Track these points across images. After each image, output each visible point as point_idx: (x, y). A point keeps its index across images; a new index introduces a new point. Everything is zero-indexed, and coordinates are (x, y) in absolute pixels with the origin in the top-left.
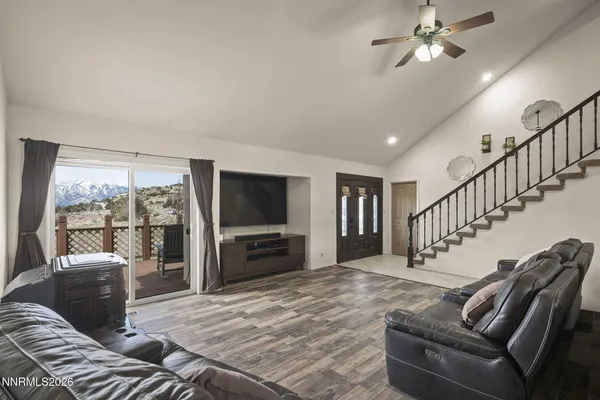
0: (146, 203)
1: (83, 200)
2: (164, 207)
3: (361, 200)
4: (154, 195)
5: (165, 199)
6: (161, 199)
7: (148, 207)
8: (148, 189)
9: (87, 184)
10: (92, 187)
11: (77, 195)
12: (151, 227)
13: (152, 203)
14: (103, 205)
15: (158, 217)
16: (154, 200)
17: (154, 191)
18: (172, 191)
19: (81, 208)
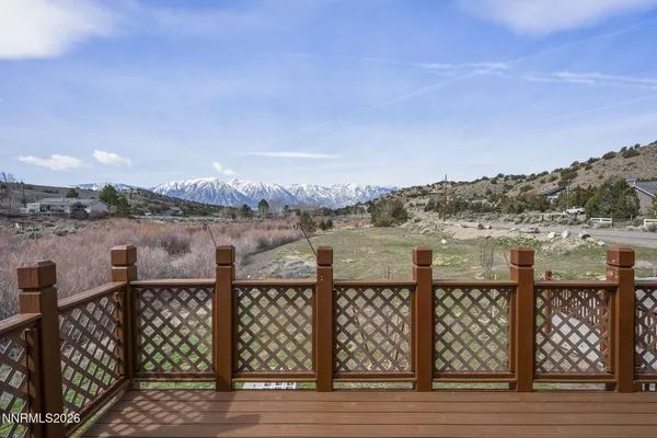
0: (406, 205)
1: (349, 203)
2: (426, 210)
4: (414, 196)
5: (426, 201)
6: (422, 201)
7: (408, 210)
8: (408, 190)
9: (353, 187)
10: (357, 189)
11: (345, 198)
12: (435, 287)
13: (411, 205)
14: (366, 208)
15: (420, 224)
16: (414, 201)
17: (415, 191)
18: (434, 191)
19: (347, 211)
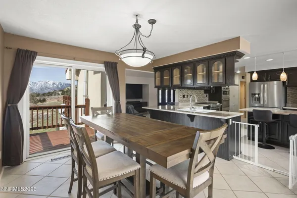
1: (49, 90)
3: (167, 91)
9: (51, 82)
10: (54, 84)
11: (46, 88)
14: (60, 93)
19: (50, 94)
